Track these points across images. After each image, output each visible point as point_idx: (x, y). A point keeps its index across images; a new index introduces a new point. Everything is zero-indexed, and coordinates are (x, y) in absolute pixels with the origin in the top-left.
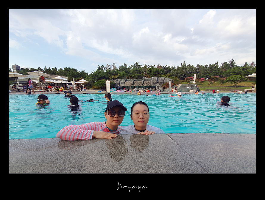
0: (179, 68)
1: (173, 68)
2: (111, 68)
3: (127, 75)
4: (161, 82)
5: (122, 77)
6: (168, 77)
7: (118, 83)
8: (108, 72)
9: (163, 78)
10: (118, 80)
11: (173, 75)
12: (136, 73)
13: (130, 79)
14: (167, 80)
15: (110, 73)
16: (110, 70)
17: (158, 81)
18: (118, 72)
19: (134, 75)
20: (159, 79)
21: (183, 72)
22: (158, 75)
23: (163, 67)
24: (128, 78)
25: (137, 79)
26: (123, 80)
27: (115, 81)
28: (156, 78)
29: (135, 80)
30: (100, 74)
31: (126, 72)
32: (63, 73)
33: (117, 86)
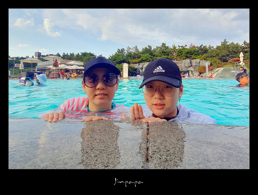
0: (218, 48)
1: (210, 48)
2: (133, 51)
4: (195, 65)
5: (145, 60)
6: (205, 59)
7: (140, 68)
8: (128, 56)
9: (198, 60)
10: (141, 64)
11: (211, 57)
12: (163, 55)
14: (204, 63)
15: (131, 57)
16: (131, 53)
17: (191, 64)
18: (141, 54)
20: (192, 62)
21: (225, 52)
22: (191, 57)
23: (197, 47)
27: (136, 66)
28: (188, 61)
30: (119, 58)
31: (150, 54)
32: (79, 58)
33: (139, 71)
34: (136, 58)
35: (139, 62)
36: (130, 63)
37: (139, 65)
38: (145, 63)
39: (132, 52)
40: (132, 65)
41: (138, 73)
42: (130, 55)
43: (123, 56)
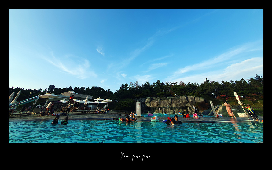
0: (203, 85)
1: (196, 85)
2: (134, 86)
3: (152, 93)
4: (191, 102)
5: (146, 96)
6: (197, 95)
13: (155, 98)
14: (199, 99)
18: (142, 90)
20: (188, 98)
24: (153, 96)
26: (148, 99)
28: (184, 97)
30: (125, 93)
34: (138, 93)
35: (141, 97)
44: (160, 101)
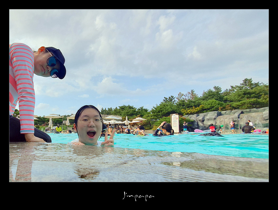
3: (221, 105)
5: (209, 109)
7: (200, 120)
8: (180, 105)
10: (200, 114)
12: (245, 98)
13: (228, 112)
15: (184, 105)
16: (184, 101)
18: (200, 101)
19: (239, 103)
24: (224, 109)
25: (248, 110)
26: (211, 115)
27: (193, 118)
29: (242, 113)
30: (166, 109)
31: (217, 100)
32: (118, 113)
33: (198, 125)
34: (192, 107)
35: (198, 113)
36: (183, 114)
37: (197, 116)
38: (208, 113)
39: (186, 99)
40: (185, 117)
41: (197, 126)
42: (182, 104)
43: (172, 105)
44: (239, 115)
